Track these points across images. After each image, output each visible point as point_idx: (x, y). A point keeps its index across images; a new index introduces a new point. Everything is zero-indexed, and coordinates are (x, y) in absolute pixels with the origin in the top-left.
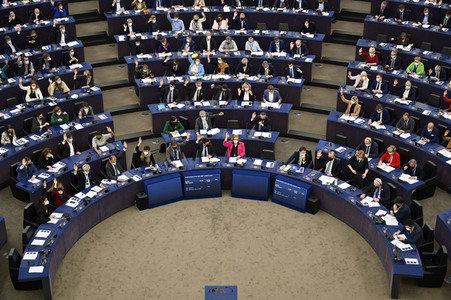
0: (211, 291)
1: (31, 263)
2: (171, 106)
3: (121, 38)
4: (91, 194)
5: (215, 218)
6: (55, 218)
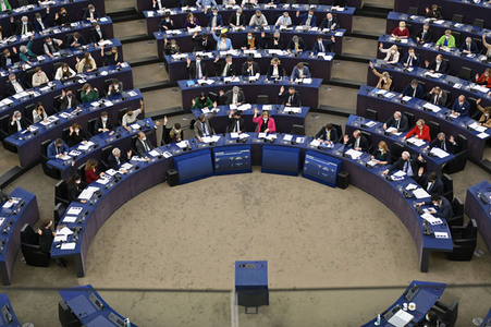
0: (241, 266)
2: (200, 82)
3: (150, 14)
4: (122, 172)
5: (245, 194)
6: (87, 194)
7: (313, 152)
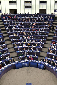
5: (28, 71)
7: (39, 63)
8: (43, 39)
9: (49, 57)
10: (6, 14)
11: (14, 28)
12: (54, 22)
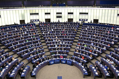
0: (58, 77)
1: (33, 73)
2: (53, 51)
3: (46, 42)
4: (42, 63)
5: (59, 66)
6: (37, 66)
7: (68, 61)
8: (71, 42)
9: (75, 56)
10: (42, 22)
11: (48, 33)
12: (79, 29)
